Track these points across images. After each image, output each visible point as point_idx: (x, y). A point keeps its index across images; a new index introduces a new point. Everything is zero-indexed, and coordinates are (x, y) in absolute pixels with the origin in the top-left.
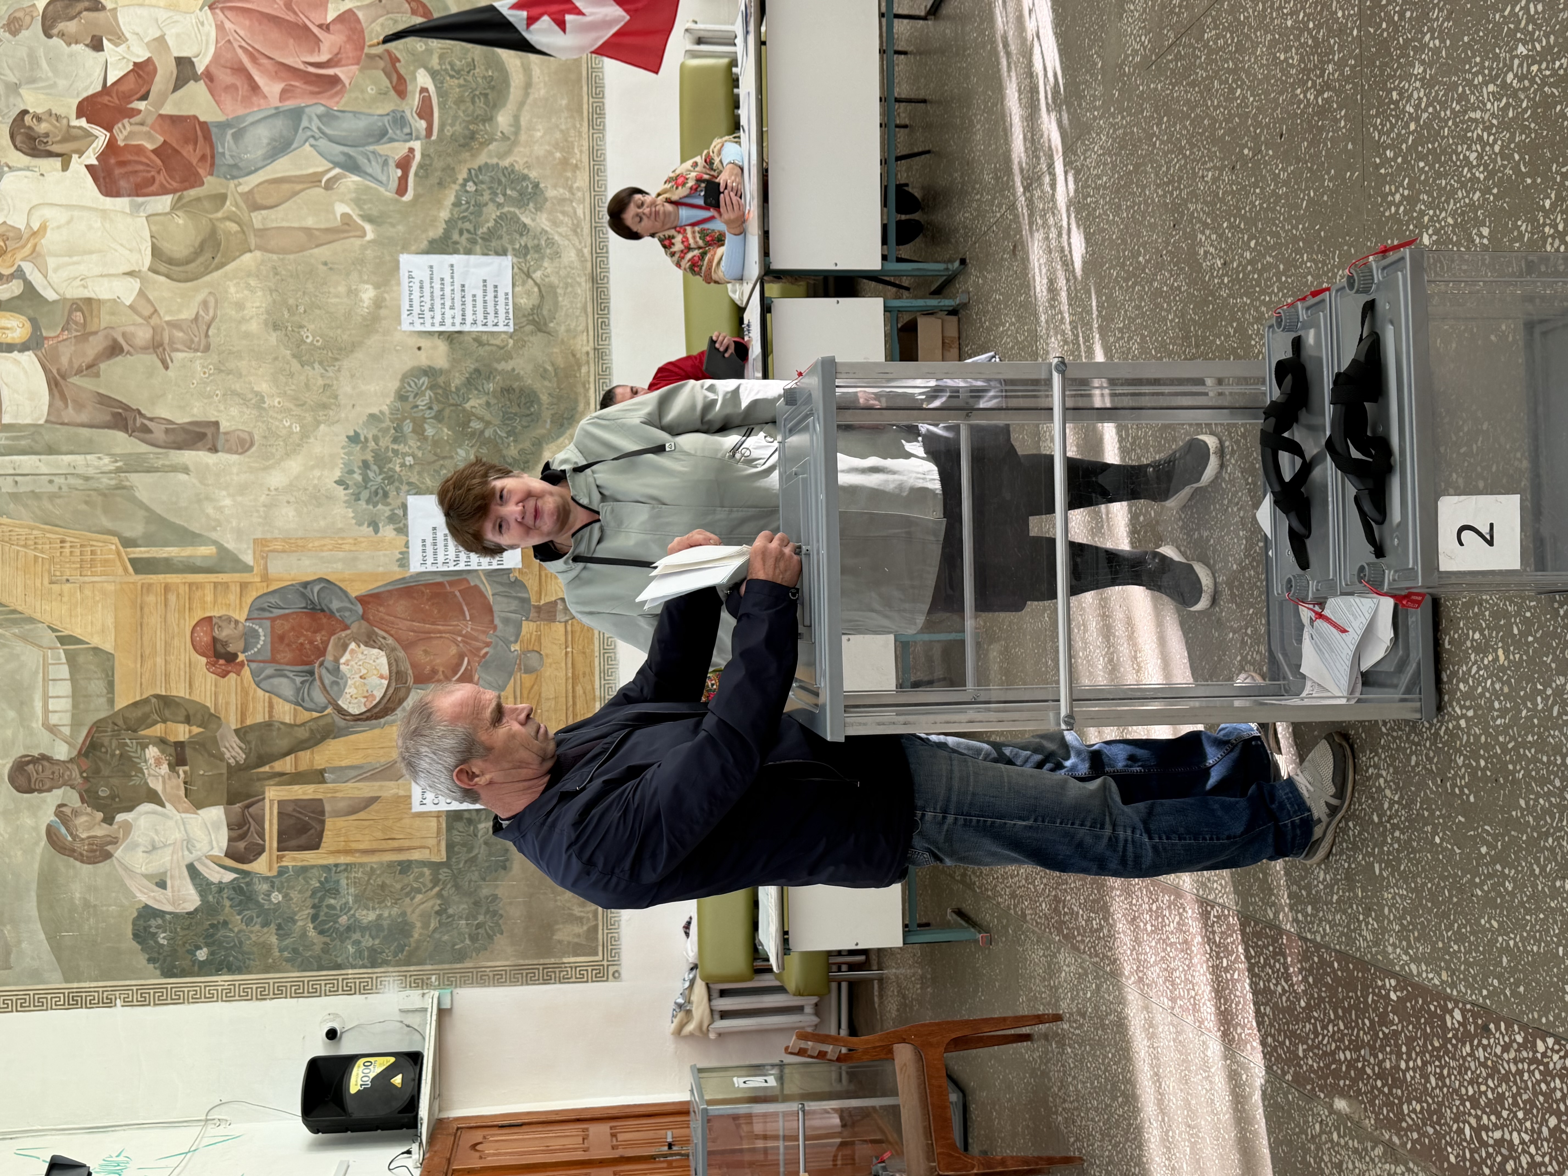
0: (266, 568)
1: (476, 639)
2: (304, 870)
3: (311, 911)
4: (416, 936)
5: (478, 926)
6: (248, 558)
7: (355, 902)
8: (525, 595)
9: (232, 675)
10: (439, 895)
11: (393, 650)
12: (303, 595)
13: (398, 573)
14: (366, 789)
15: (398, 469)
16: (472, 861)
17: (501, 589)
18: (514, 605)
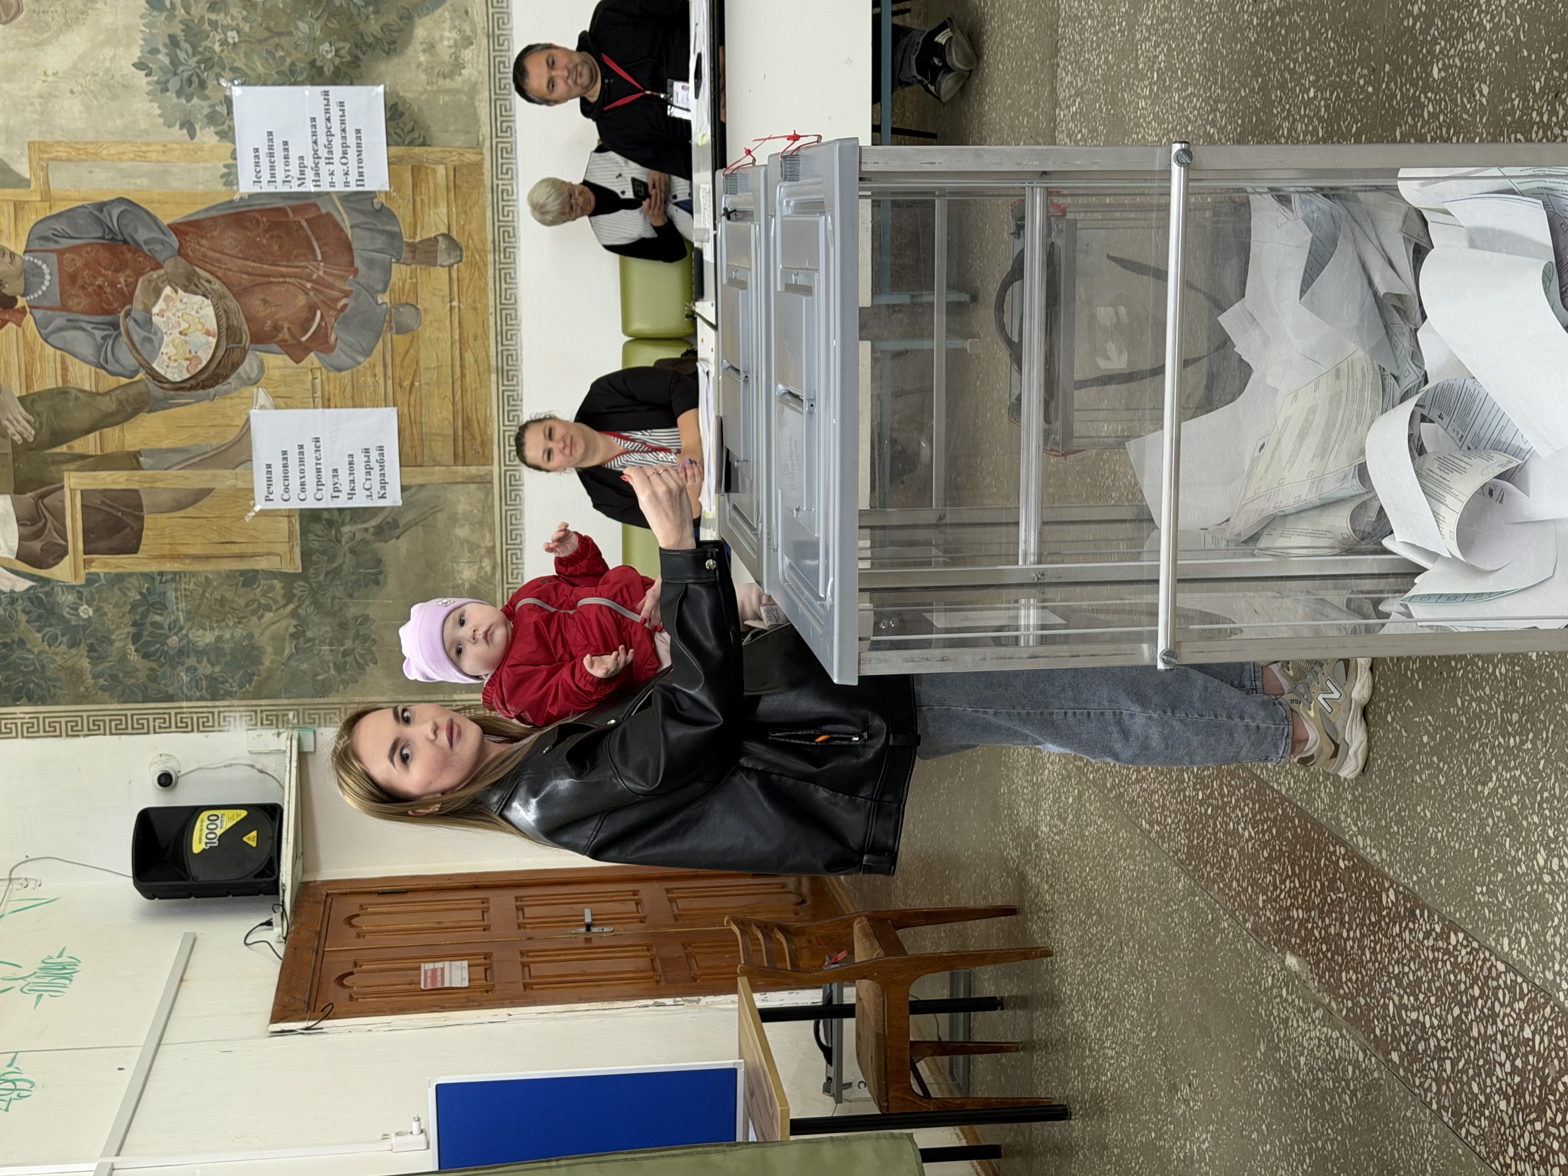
0: (47, 183)
1: (331, 287)
2: (119, 578)
3: (132, 630)
4: (267, 663)
5: (345, 654)
6: (23, 168)
7: (187, 619)
8: (396, 229)
9: (11, 326)
10: (294, 614)
11: (221, 297)
12: (99, 220)
13: (221, 194)
14: (196, 479)
15: (217, 48)
16: (335, 573)
17: (362, 219)
18: (380, 241)
